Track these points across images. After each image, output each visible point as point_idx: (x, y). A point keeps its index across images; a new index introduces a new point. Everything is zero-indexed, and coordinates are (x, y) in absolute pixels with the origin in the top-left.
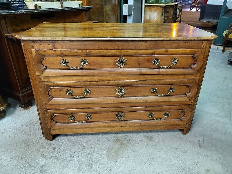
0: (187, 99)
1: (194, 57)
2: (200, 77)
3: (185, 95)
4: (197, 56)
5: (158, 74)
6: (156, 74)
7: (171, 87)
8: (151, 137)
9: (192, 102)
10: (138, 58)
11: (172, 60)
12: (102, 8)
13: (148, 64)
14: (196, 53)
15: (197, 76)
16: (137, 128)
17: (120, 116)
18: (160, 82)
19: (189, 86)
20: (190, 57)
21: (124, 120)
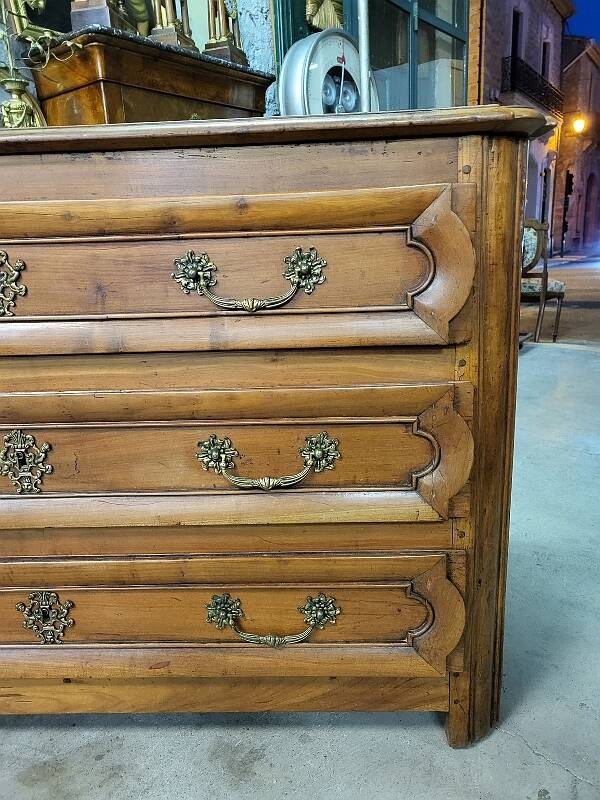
0: (426, 512)
1: (416, 239)
3: (409, 481)
4: (432, 230)
5: (219, 350)
6: (206, 347)
7: (309, 432)
10: (89, 252)
11: (289, 264)
13: (150, 287)
15: (463, 363)
17: (45, 617)
19: (424, 429)
21: (72, 637)
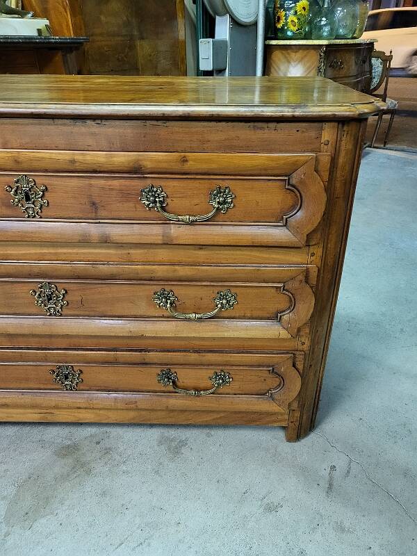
0: (284, 334)
1: (292, 185)
2: (324, 258)
3: (276, 317)
4: (302, 182)
5: (167, 244)
6: (160, 242)
7: (220, 289)
8: (183, 443)
9: (303, 344)
10: (87, 182)
11: (212, 196)
12: (132, 47)
13: (126, 205)
14: (295, 166)
15: (313, 255)
16: (132, 414)
17: (66, 377)
18: (175, 271)
19: (287, 291)
20: (278, 183)
21: (81, 388)
